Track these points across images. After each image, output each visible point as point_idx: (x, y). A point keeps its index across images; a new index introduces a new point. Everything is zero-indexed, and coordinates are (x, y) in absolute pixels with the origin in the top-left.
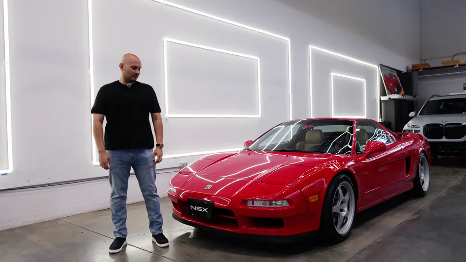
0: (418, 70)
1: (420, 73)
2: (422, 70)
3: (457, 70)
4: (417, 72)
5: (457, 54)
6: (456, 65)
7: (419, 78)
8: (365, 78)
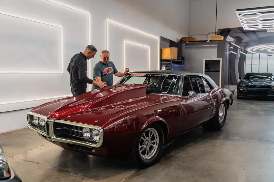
0: (185, 42)
1: (187, 44)
2: (188, 42)
3: (209, 43)
4: (185, 43)
5: (210, 33)
6: (208, 41)
7: (186, 48)
8: (150, 46)
